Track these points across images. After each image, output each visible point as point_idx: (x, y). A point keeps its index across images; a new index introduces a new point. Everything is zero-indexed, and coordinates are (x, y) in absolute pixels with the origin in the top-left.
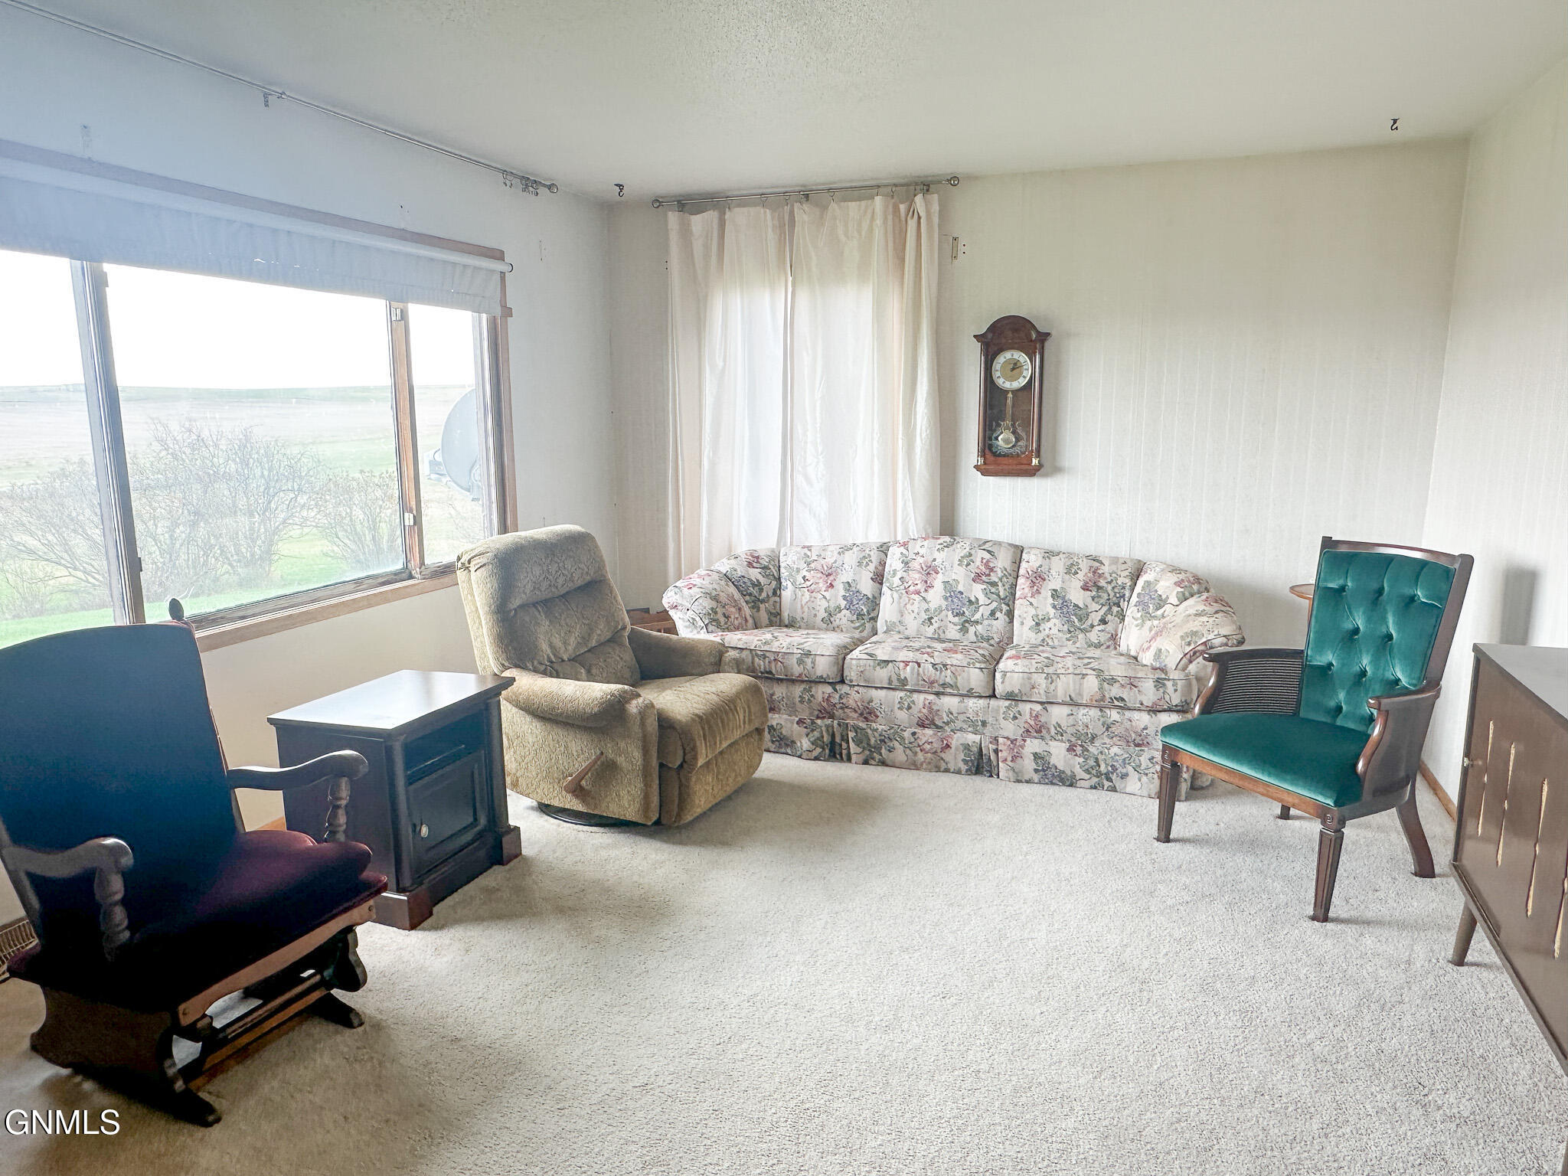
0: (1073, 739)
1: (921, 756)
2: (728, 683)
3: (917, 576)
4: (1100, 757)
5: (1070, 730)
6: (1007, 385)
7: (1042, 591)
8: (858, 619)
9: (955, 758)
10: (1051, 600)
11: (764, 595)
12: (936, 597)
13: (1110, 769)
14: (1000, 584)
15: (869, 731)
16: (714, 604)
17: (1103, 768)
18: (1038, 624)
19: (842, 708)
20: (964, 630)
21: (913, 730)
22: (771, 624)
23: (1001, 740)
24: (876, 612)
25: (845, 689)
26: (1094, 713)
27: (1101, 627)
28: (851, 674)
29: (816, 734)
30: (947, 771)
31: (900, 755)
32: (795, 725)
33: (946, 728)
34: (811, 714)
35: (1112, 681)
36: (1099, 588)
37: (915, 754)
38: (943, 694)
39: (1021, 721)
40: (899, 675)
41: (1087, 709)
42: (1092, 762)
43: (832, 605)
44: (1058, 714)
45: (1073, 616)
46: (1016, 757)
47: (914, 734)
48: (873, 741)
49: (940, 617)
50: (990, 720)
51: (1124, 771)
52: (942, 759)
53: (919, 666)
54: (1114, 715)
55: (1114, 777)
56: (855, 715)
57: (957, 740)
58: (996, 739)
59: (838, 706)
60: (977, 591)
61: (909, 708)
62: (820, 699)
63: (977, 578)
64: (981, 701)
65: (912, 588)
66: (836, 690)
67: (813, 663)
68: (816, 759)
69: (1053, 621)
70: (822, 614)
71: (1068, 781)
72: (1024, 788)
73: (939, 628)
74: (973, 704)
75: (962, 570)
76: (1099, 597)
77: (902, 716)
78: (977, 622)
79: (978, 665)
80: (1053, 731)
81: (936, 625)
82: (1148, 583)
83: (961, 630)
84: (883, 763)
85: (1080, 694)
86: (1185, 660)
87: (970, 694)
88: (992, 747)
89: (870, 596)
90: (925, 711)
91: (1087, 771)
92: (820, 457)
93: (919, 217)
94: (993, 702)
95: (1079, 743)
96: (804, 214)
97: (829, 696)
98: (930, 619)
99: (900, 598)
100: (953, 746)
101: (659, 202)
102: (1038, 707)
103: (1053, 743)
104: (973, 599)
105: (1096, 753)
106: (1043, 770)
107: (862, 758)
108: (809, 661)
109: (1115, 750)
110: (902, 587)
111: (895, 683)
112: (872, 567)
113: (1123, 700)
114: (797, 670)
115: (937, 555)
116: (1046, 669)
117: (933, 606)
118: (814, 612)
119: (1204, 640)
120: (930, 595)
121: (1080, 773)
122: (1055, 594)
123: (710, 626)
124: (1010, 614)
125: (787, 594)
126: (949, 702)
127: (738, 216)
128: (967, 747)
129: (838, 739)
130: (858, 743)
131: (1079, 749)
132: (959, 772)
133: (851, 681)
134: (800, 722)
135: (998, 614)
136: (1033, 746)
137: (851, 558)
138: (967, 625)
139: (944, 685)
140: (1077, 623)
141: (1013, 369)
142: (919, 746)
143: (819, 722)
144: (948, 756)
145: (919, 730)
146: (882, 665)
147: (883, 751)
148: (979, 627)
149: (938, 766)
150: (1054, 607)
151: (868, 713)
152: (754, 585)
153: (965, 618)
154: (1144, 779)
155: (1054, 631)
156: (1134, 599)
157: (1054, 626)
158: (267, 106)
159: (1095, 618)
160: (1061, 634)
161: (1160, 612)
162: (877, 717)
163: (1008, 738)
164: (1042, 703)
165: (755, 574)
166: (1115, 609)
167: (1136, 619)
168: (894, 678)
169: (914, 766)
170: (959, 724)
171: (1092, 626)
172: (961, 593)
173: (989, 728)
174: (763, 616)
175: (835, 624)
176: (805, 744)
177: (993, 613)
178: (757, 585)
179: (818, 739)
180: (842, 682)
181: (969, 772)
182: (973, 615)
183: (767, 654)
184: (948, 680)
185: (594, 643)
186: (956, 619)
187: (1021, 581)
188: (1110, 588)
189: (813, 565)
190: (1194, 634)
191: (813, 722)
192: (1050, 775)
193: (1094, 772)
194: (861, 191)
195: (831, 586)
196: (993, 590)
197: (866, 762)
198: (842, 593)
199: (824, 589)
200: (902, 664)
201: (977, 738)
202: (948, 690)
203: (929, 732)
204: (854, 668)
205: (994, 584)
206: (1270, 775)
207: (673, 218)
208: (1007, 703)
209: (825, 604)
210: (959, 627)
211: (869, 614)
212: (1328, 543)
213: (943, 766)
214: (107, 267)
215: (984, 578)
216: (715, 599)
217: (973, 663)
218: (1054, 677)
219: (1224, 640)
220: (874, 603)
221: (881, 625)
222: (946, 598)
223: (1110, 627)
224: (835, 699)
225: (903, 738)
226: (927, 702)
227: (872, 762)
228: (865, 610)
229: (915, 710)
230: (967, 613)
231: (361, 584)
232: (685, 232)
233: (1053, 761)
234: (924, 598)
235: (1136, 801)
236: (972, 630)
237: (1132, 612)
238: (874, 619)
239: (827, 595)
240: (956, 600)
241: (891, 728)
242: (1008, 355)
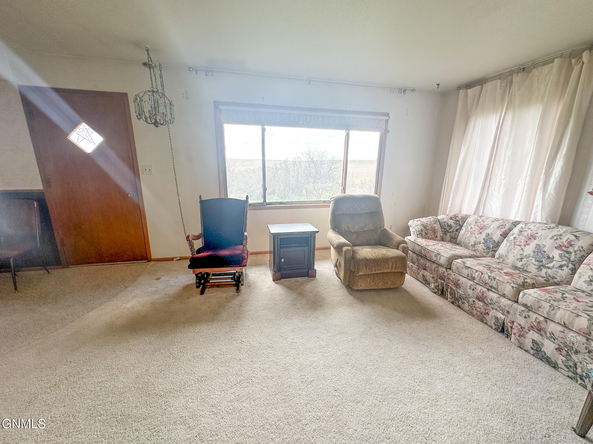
0: (561, 345)
1: (475, 311)
3: (523, 238)
5: (561, 340)
8: (487, 249)
9: (491, 320)
11: (451, 230)
12: (529, 250)
13: (585, 375)
14: (574, 254)
15: (456, 292)
16: (423, 228)
18: (591, 281)
19: (448, 279)
20: (539, 268)
21: (474, 299)
22: (451, 241)
23: (515, 324)
24: (497, 249)
25: (450, 272)
28: (454, 267)
29: (437, 284)
30: (486, 324)
31: (466, 307)
32: (431, 278)
33: (489, 306)
34: (437, 276)
37: (473, 310)
38: (490, 290)
39: (529, 320)
40: (472, 275)
41: (576, 334)
42: (572, 364)
43: (478, 240)
44: (552, 327)
46: (522, 336)
47: (474, 301)
48: (456, 296)
49: (528, 259)
50: (512, 312)
52: (485, 318)
53: (482, 274)
55: (586, 381)
56: (452, 284)
57: (493, 313)
58: (513, 322)
59: (446, 277)
60: (556, 253)
61: (474, 290)
62: (441, 272)
63: (559, 247)
64: (509, 302)
65: (518, 243)
66: (447, 271)
67: (440, 258)
68: (435, 293)
70: (472, 243)
71: (552, 364)
72: (519, 353)
73: (525, 264)
74: (503, 300)
75: (552, 241)
77: (470, 292)
78: (549, 268)
79: (512, 285)
80: (549, 335)
81: (523, 262)
83: (538, 268)
84: (459, 306)
85: (572, 324)
87: (504, 296)
88: (510, 325)
89: (496, 241)
90: (480, 294)
91: (566, 367)
92: (503, 181)
93: (583, 63)
94: (515, 305)
95: (566, 349)
96: (518, 78)
97: (444, 272)
98: (521, 259)
99: (511, 246)
100: (490, 315)
102: (542, 319)
103: (547, 341)
104: (551, 256)
106: (536, 350)
107: (451, 300)
108: (439, 256)
109: (592, 366)
110: (513, 241)
111: (470, 277)
112: (503, 230)
114: (434, 259)
115: (540, 231)
116: (552, 302)
117: (525, 253)
118: (469, 241)
120: (526, 248)
121: (561, 365)
123: (418, 235)
124: (574, 270)
125: (462, 232)
126: (493, 295)
128: (496, 318)
129: (445, 289)
130: (451, 294)
131: (564, 352)
132: (491, 327)
133: (453, 270)
134: (433, 277)
135: (565, 268)
136: (534, 335)
137: (496, 224)
138: (542, 267)
139: (491, 287)
142: (475, 307)
143: (439, 280)
144: (487, 317)
145: (476, 301)
146: (466, 268)
147: (460, 302)
148: (549, 271)
149: (482, 318)
151: (457, 285)
152: (448, 226)
153: (541, 264)
162: (461, 288)
163: (520, 325)
164: (545, 318)
165: (451, 222)
168: (470, 275)
169: (471, 314)
170: (495, 307)
172: (545, 252)
173: (510, 315)
175: (476, 248)
176: (433, 286)
177: (561, 266)
178: (450, 227)
179: (437, 286)
180: (450, 269)
181: (496, 329)
182: (548, 264)
183: (426, 249)
184: (494, 285)
186: (537, 263)
189: (477, 224)
191: (437, 280)
195: (481, 233)
196: (567, 255)
197: (453, 303)
198: (484, 237)
199: (477, 233)
200: (475, 271)
201: (503, 317)
202: (493, 290)
203: (481, 304)
204: (456, 265)
205: (569, 253)
207: (462, 92)
208: (523, 309)
209: (474, 239)
210: (537, 267)
211: (493, 248)
213: (485, 321)
215: (564, 248)
216: (425, 227)
217: (511, 283)
218: (556, 308)
220: (497, 245)
221: (497, 255)
222: (534, 252)
224: (446, 274)
225: (469, 301)
226: (482, 291)
227: (455, 304)
228: (491, 246)
229: (475, 292)
230: (544, 262)
233: (544, 349)
234: (522, 249)
238: (495, 251)
239: (477, 236)
240: (540, 254)
241: (465, 295)
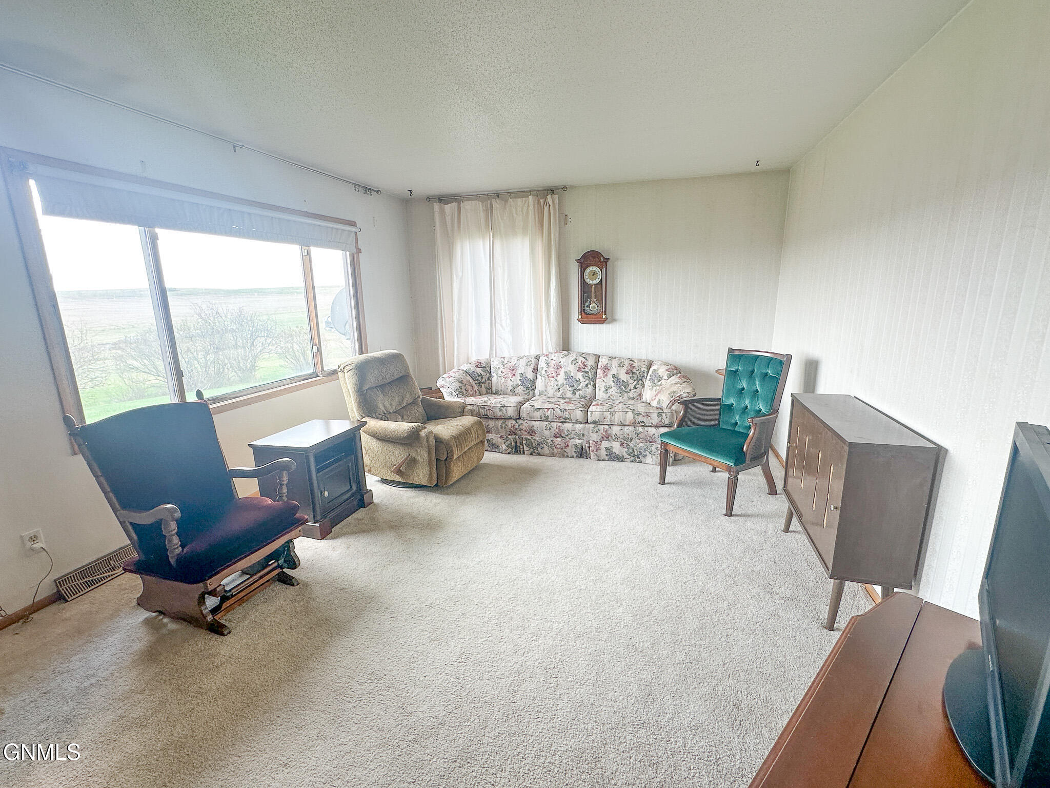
0: (623, 441)
1: (555, 451)
2: (467, 421)
3: (552, 370)
4: (635, 448)
5: (621, 437)
6: (591, 282)
7: (608, 375)
8: (526, 390)
9: (571, 451)
10: (612, 379)
11: (484, 380)
12: (561, 379)
13: (639, 453)
14: (589, 372)
15: (532, 440)
16: (461, 385)
17: (636, 453)
18: (607, 390)
19: (519, 430)
20: (574, 393)
21: (552, 439)
22: (487, 393)
23: (591, 442)
24: (534, 386)
25: (521, 422)
26: (631, 428)
27: (635, 390)
28: (524, 415)
29: (509, 442)
30: (567, 456)
31: (546, 450)
32: (499, 439)
33: (567, 438)
34: (506, 433)
35: (639, 414)
36: (633, 373)
37: (553, 450)
38: (565, 422)
39: (599, 433)
40: (545, 415)
41: (628, 427)
42: (631, 451)
43: (515, 384)
44: (616, 430)
45: (622, 386)
46: (598, 449)
47: (552, 441)
48: (534, 445)
49: (563, 388)
50: (586, 433)
51: (645, 454)
52: (565, 451)
53: (554, 410)
54: (640, 429)
55: (640, 457)
56: (526, 433)
57: (572, 443)
58: (589, 441)
60: (579, 376)
61: (550, 429)
62: (510, 427)
63: (579, 370)
64: (582, 425)
65: (550, 375)
66: (517, 422)
67: (506, 410)
68: (509, 453)
69: (613, 388)
70: (511, 388)
71: (620, 459)
72: (602, 464)
73: (563, 393)
74: (577, 426)
75: (573, 366)
76: (633, 377)
77: (547, 433)
78: (580, 390)
79: (580, 409)
80: (614, 437)
81: (561, 392)
82: (654, 370)
83: (573, 393)
84: (539, 454)
85: (625, 420)
86: (670, 404)
87: (577, 422)
88: (587, 445)
89: (532, 379)
90: (557, 430)
91: (629, 455)
92: (508, 316)
93: (550, 206)
94: (587, 425)
95: (625, 442)
96: (497, 204)
97: (514, 425)
98: (559, 389)
99: (545, 380)
100: (570, 446)
101: (429, 199)
102: (607, 427)
103: (614, 443)
104: (578, 380)
105: (633, 446)
106: (610, 455)
107: (529, 453)
108: (504, 409)
109: (641, 444)
110: (546, 375)
111: (544, 418)
112: (532, 366)
113: (644, 422)
114: (499, 414)
115: (561, 360)
116: (610, 410)
117: (560, 383)
118: (506, 387)
119: (679, 395)
120: (558, 378)
121: (626, 456)
122: (614, 376)
123: (459, 395)
124: (594, 386)
125: (494, 379)
126: (568, 426)
127: (467, 206)
128: (576, 446)
129: (518, 445)
130: (528, 445)
131: (625, 445)
132: (573, 457)
133: (524, 418)
134: (501, 437)
135: (589, 386)
136: (605, 444)
137: (523, 362)
138: (575, 391)
139: (565, 418)
140: (624, 389)
141: (593, 275)
142: (555, 446)
143: (509, 437)
144: (568, 450)
145: (554, 439)
146: (537, 410)
147: (539, 449)
148: (581, 392)
149: (564, 455)
150: (614, 382)
151: (532, 432)
152: (479, 376)
153: (574, 388)
154: (654, 457)
155: (614, 393)
156: (649, 377)
157: (614, 390)
158: (235, 151)
159: (632, 386)
160: (617, 394)
161: (660, 383)
162: (536, 434)
163: (594, 441)
164: (608, 425)
165: (479, 370)
166: (640, 382)
167: (650, 386)
168: (543, 416)
169: (553, 455)
171: (630, 390)
172: (572, 377)
173: (585, 436)
174: (484, 390)
175: (516, 392)
176: (504, 447)
177: (587, 385)
178: (480, 375)
179: (510, 444)
180: (520, 418)
181: (577, 457)
182: (578, 386)
183: (485, 407)
184: (567, 416)
185: (405, 404)
186: (570, 389)
187: (599, 370)
188: (638, 373)
189: (506, 366)
190: (674, 392)
191: (507, 437)
192: (614, 457)
193: (632, 455)
194: (522, 193)
195: (514, 375)
196: (587, 375)
197: (531, 454)
198: (519, 378)
199: (511, 376)
200: (546, 410)
201: (580, 442)
202: (567, 421)
203: (559, 440)
204: (525, 412)
205: (587, 372)
206: (707, 453)
207: (436, 206)
208: (593, 425)
209: (512, 383)
210: (572, 392)
211: (531, 387)
212: (731, 350)
213: (566, 454)
214: (157, 230)
215: (582, 369)
216: (461, 382)
217: (578, 408)
218: (614, 413)
219: (687, 394)
220: (534, 382)
221: (537, 392)
222: (566, 380)
223: (638, 390)
224: (517, 426)
225: (547, 443)
226: (558, 426)
227: (534, 454)
228: (530, 386)
229: (552, 430)
230: (575, 386)
231: (293, 380)
232: (442, 212)
233: (614, 450)
234: (556, 380)
235: (651, 467)
236: (577, 393)
237: (647, 383)
238: (534, 390)
239: (512, 379)
240: (570, 380)
241: (542, 438)
242: (591, 268)
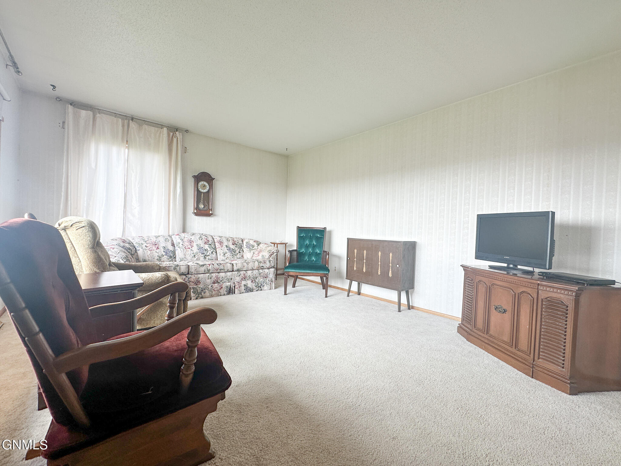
0: (252, 279)
1: (214, 293)
3: (187, 243)
4: (259, 282)
5: (252, 277)
6: (202, 191)
7: (223, 246)
8: (170, 258)
9: (223, 291)
10: (226, 248)
12: (195, 249)
13: (261, 285)
14: (212, 244)
15: (198, 288)
17: (259, 285)
18: (224, 255)
19: (189, 282)
20: (205, 258)
21: (211, 285)
23: (236, 283)
24: (175, 255)
25: (190, 276)
26: (257, 271)
27: (239, 254)
30: (221, 295)
31: (207, 294)
33: (221, 282)
35: (261, 262)
36: (236, 244)
37: (212, 292)
38: (220, 272)
39: (241, 277)
40: (207, 269)
41: (255, 271)
42: (257, 284)
43: (160, 254)
44: (249, 273)
45: (232, 251)
46: (239, 287)
47: (212, 286)
48: (199, 291)
50: (233, 278)
51: (264, 285)
52: (220, 292)
53: (213, 265)
54: (261, 271)
55: (261, 287)
56: (193, 284)
57: (224, 285)
58: (234, 283)
59: (187, 282)
60: (206, 247)
61: (211, 278)
63: (205, 243)
64: (231, 273)
65: (187, 247)
66: (187, 277)
67: (180, 268)
69: (228, 253)
71: (251, 290)
72: (242, 295)
73: (198, 258)
74: (228, 274)
76: (237, 246)
77: (209, 281)
78: (208, 255)
79: (229, 263)
80: (248, 277)
82: (247, 243)
84: (202, 298)
85: (254, 267)
86: (270, 257)
87: (228, 271)
88: (234, 285)
89: (172, 250)
90: (215, 278)
91: (256, 287)
93: (177, 138)
94: (233, 272)
95: (253, 280)
96: (133, 125)
98: (195, 256)
99: (184, 250)
100: (223, 288)
102: (244, 272)
103: (248, 281)
104: (206, 249)
105: (258, 281)
106: (246, 289)
107: (195, 298)
109: (261, 280)
110: (183, 247)
111: (206, 271)
112: (170, 242)
113: (263, 266)
115: (191, 237)
117: (195, 252)
118: (153, 257)
119: (272, 251)
120: (193, 249)
121: (254, 287)
122: (227, 246)
124: (216, 252)
125: (140, 252)
126: (222, 275)
128: (227, 287)
130: (194, 292)
131: (254, 281)
132: (224, 295)
133: (192, 273)
135: (213, 253)
136: (244, 283)
137: (161, 239)
138: (206, 256)
139: (221, 270)
140: (234, 253)
141: (203, 187)
142: (213, 289)
145: (213, 285)
146: (202, 266)
147: (202, 294)
148: (209, 257)
149: (218, 295)
150: (227, 250)
151: (197, 282)
153: (205, 255)
154: (268, 285)
155: (229, 256)
156: (245, 246)
157: (228, 254)
159: (237, 252)
160: (230, 257)
161: (254, 248)
162: (200, 283)
163: (237, 282)
164: (245, 271)
165: (127, 245)
166: (241, 249)
167: (248, 251)
169: (213, 296)
170: (224, 280)
171: (237, 254)
172: (202, 247)
173: (232, 280)
175: (162, 260)
177: (212, 253)
178: (130, 249)
180: (189, 273)
181: (227, 294)
184: (222, 268)
186: (202, 255)
187: (216, 244)
188: (238, 244)
189: (148, 242)
190: (270, 250)
192: (249, 290)
193: (257, 286)
195: (158, 248)
196: (211, 246)
197: (197, 299)
198: (163, 250)
199: (155, 249)
200: (208, 265)
201: (229, 284)
202: (222, 271)
203: (216, 285)
204: (193, 268)
205: (210, 245)
208: (237, 272)
209: (157, 254)
215: (207, 243)
218: (248, 263)
219: (276, 251)
220: (174, 252)
221: (178, 259)
222: (198, 249)
223: (241, 254)
224: (187, 280)
225: (208, 288)
226: (216, 276)
227: (199, 298)
228: (172, 255)
230: (205, 253)
233: (248, 286)
234: (191, 250)
235: (267, 291)
236: (207, 258)
237: (245, 249)
238: (175, 258)
239: (157, 251)
240: (201, 250)
241: (205, 286)
242: (202, 182)
